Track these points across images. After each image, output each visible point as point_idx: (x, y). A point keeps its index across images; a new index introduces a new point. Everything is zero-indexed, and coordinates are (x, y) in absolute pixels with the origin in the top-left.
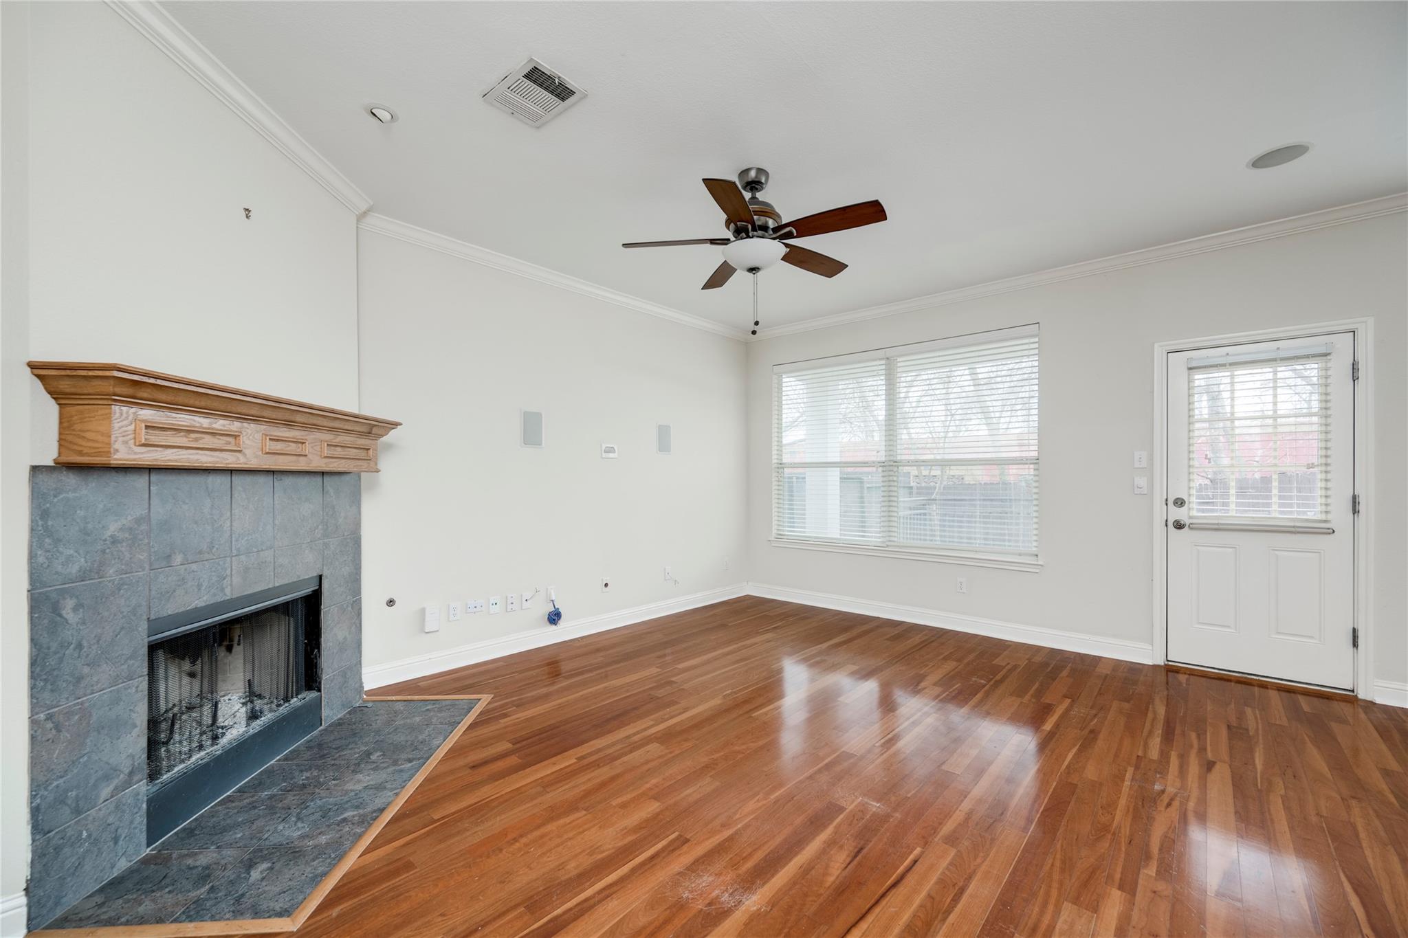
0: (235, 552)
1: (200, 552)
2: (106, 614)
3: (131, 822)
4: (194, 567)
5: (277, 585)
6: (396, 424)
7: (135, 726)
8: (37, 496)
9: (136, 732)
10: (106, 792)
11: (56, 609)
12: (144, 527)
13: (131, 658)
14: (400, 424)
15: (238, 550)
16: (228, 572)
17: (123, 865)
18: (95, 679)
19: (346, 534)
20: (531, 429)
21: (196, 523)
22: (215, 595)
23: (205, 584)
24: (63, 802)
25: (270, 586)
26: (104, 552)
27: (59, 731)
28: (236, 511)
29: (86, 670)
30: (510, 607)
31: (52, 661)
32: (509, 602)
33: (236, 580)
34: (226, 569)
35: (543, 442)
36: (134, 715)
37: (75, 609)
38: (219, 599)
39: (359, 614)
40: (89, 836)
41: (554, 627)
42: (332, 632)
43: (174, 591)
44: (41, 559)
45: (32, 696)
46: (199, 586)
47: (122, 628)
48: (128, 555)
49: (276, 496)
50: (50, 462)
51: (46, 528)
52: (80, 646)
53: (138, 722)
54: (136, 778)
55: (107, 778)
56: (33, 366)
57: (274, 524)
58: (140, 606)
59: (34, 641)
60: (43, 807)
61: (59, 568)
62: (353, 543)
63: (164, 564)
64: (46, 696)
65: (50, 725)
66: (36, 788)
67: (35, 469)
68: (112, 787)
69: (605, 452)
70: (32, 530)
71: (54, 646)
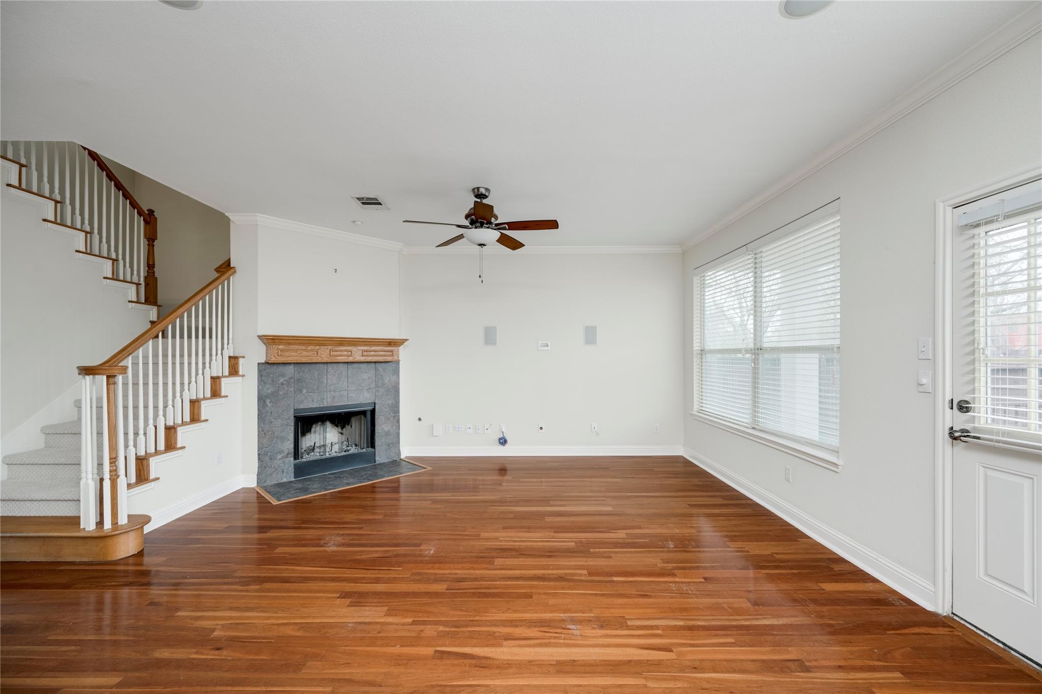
0: (328, 390)
1: (314, 390)
2: (279, 405)
3: (288, 469)
4: (311, 394)
5: (349, 404)
6: (407, 340)
7: (289, 440)
8: (260, 371)
9: (289, 442)
10: (280, 457)
11: (265, 402)
12: (292, 380)
13: (288, 419)
14: (408, 340)
15: (330, 390)
16: (326, 397)
17: (285, 480)
18: (276, 423)
19: (389, 387)
20: (490, 337)
21: (312, 380)
22: (319, 404)
23: (315, 400)
24: (267, 455)
25: (346, 404)
26: (279, 387)
27: (265, 435)
28: (329, 376)
29: (273, 420)
30: (477, 431)
31: (264, 416)
32: (477, 429)
33: (329, 400)
34: (324, 396)
35: (498, 342)
36: (289, 437)
37: (270, 402)
38: (321, 406)
39: (398, 421)
40: (274, 467)
41: (502, 447)
42: (381, 426)
43: (303, 401)
44: (260, 388)
45: (258, 424)
46: (313, 401)
47: (285, 410)
48: (286, 389)
49: (349, 371)
50: (264, 362)
51: (261, 380)
52: (271, 413)
53: (290, 439)
54: (289, 456)
55: (280, 453)
56: (259, 337)
57: (348, 382)
58: (291, 404)
59: (259, 410)
60: (261, 454)
61: (265, 391)
62: (395, 391)
63: (299, 392)
64: (262, 425)
65: (263, 433)
66: (259, 449)
67: (259, 364)
68: (281, 456)
69: (540, 347)
70: (258, 380)
71: (264, 412)
